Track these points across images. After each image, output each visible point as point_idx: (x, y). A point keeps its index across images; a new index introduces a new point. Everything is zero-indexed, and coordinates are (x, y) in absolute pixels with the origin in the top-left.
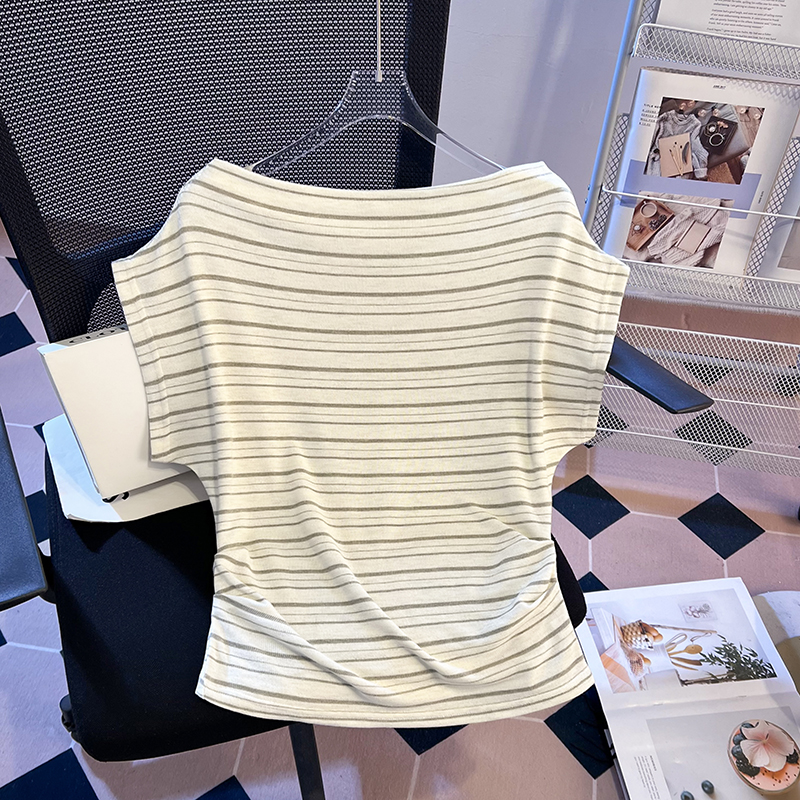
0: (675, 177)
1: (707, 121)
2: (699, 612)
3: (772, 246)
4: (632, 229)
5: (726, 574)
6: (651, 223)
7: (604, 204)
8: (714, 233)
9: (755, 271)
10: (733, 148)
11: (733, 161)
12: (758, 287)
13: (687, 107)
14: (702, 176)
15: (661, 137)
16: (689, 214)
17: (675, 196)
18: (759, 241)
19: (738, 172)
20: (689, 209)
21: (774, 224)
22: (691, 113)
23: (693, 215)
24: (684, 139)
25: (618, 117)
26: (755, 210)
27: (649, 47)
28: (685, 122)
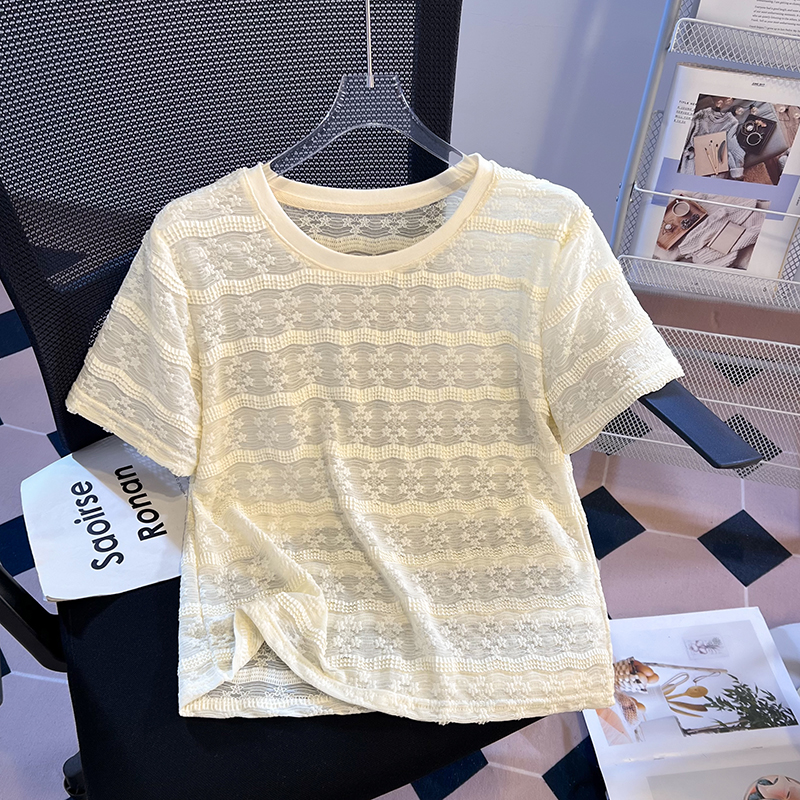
0: (709, 176)
4: (663, 228)
6: (683, 222)
7: (635, 202)
8: (748, 236)
9: (791, 275)
10: (772, 147)
12: (793, 291)
13: (723, 105)
14: (739, 176)
15: (696, 135)
16: (724, 213)
17: (709, 195)
19: (775, 173)
20: (723, 209)
22: (729, 111)
23: (727, 215)
24: (720, 137)
25: (653, 114)
26: (793, 213)
27: (687, 42)
28: (721, 120)
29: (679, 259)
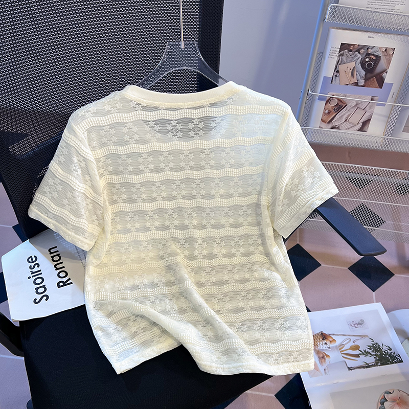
0: (347, 85)
1: (364, 55)
2: (358, 324)
3: (399, 120)
4: (324, 112)
5: (375, 301)
6: (334, 109)
7: (309, 100)
8: (367, 114)
9: (389, 134)
10: (379, 69)
11: (378, 76)
12: (391, 142)
13: (354, 48)
14: (362, 84)
16: (355, 104)
17: (347, 95)
18: (391, 118)
19: (381, 82)
20: (354, 102)
21: (400, 109)
22: (356, 51)
23: (357, 104)
24: (352, 65)
25: (317, 54)
26: (389, 103)
27: (334, 17)
28: (353, 56)
29: (332, 128)
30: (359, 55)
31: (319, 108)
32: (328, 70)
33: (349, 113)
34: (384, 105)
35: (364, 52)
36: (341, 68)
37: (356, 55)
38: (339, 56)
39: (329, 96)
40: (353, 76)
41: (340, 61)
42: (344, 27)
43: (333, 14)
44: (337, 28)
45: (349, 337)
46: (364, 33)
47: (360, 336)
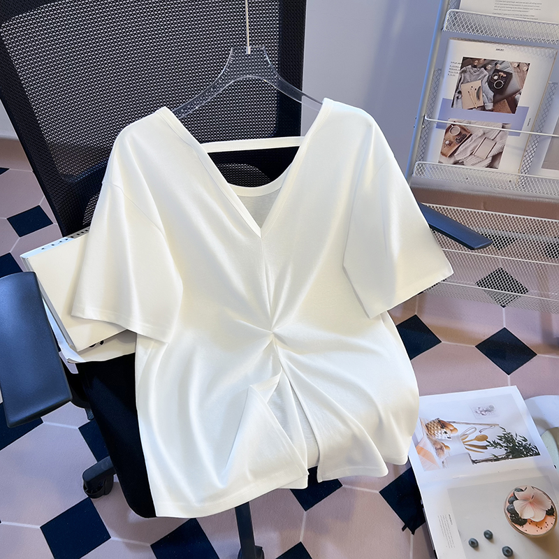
0: (472, 109)
1: (492, 72)
2: (486, 411)
3: (537, 154)
4: (444, 143)
5: (509, 384)
6: (457, 139)
9: (526, 171)
10: (510, 89)
11: (510, 98)
13: (479, 63)
14: (490, 108)
16: (482, 133)
17: (472, 121)
19: (513, 106)
20: (481, 130)
21: (538, 139)
22: (482, 67)
23: (484, 134)
24: (477, 84)
25: (434, 71)
26: (525, 131)
27: (454, 25)
28: (478, 73)
29: (454, 164)
30: (486, 72)
31: (438, 137)
32: (448, 91)
33: (475, 145)
34: (518, 134)
35: (492, 69)
36: (464, 88)
37: (482, 72)
38: (461, 73)
39: (450, 122)
40: (478, 97)
41: (462, 79)
42: (467, 38)
43: (453, 21)
44: (458, 39)
45: (474, 426)
46: (491, 44)
47: (488, 424)
